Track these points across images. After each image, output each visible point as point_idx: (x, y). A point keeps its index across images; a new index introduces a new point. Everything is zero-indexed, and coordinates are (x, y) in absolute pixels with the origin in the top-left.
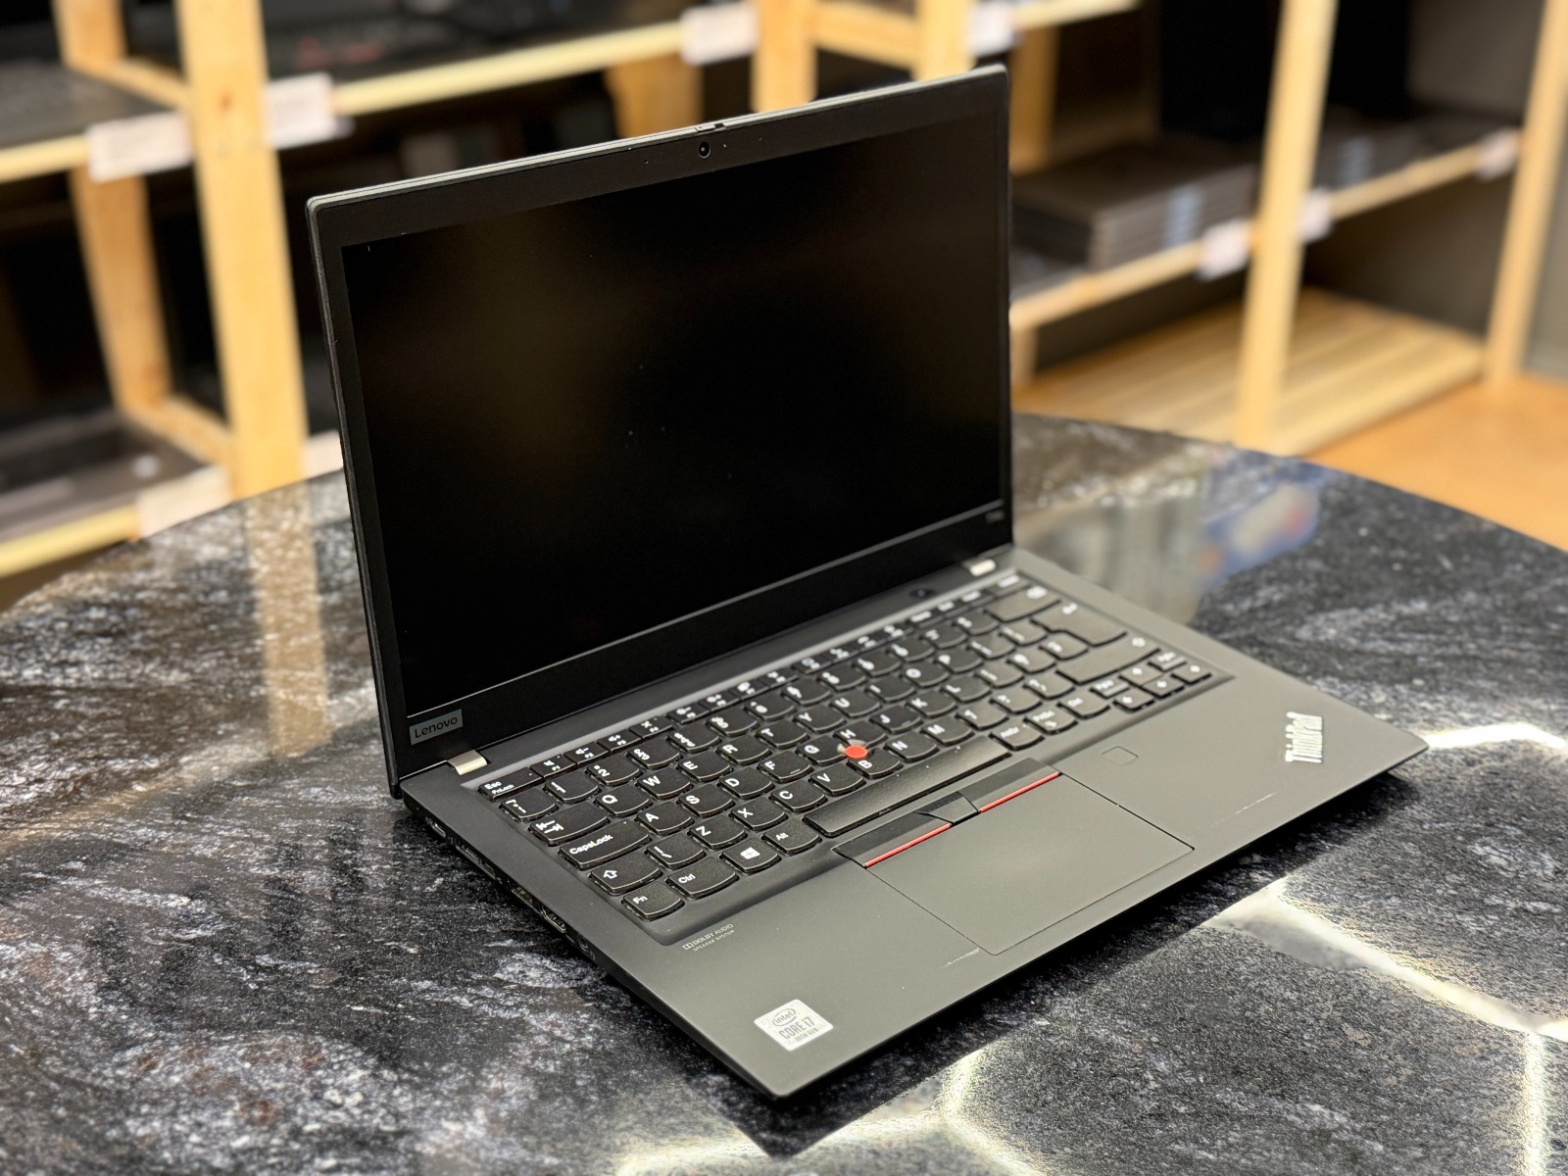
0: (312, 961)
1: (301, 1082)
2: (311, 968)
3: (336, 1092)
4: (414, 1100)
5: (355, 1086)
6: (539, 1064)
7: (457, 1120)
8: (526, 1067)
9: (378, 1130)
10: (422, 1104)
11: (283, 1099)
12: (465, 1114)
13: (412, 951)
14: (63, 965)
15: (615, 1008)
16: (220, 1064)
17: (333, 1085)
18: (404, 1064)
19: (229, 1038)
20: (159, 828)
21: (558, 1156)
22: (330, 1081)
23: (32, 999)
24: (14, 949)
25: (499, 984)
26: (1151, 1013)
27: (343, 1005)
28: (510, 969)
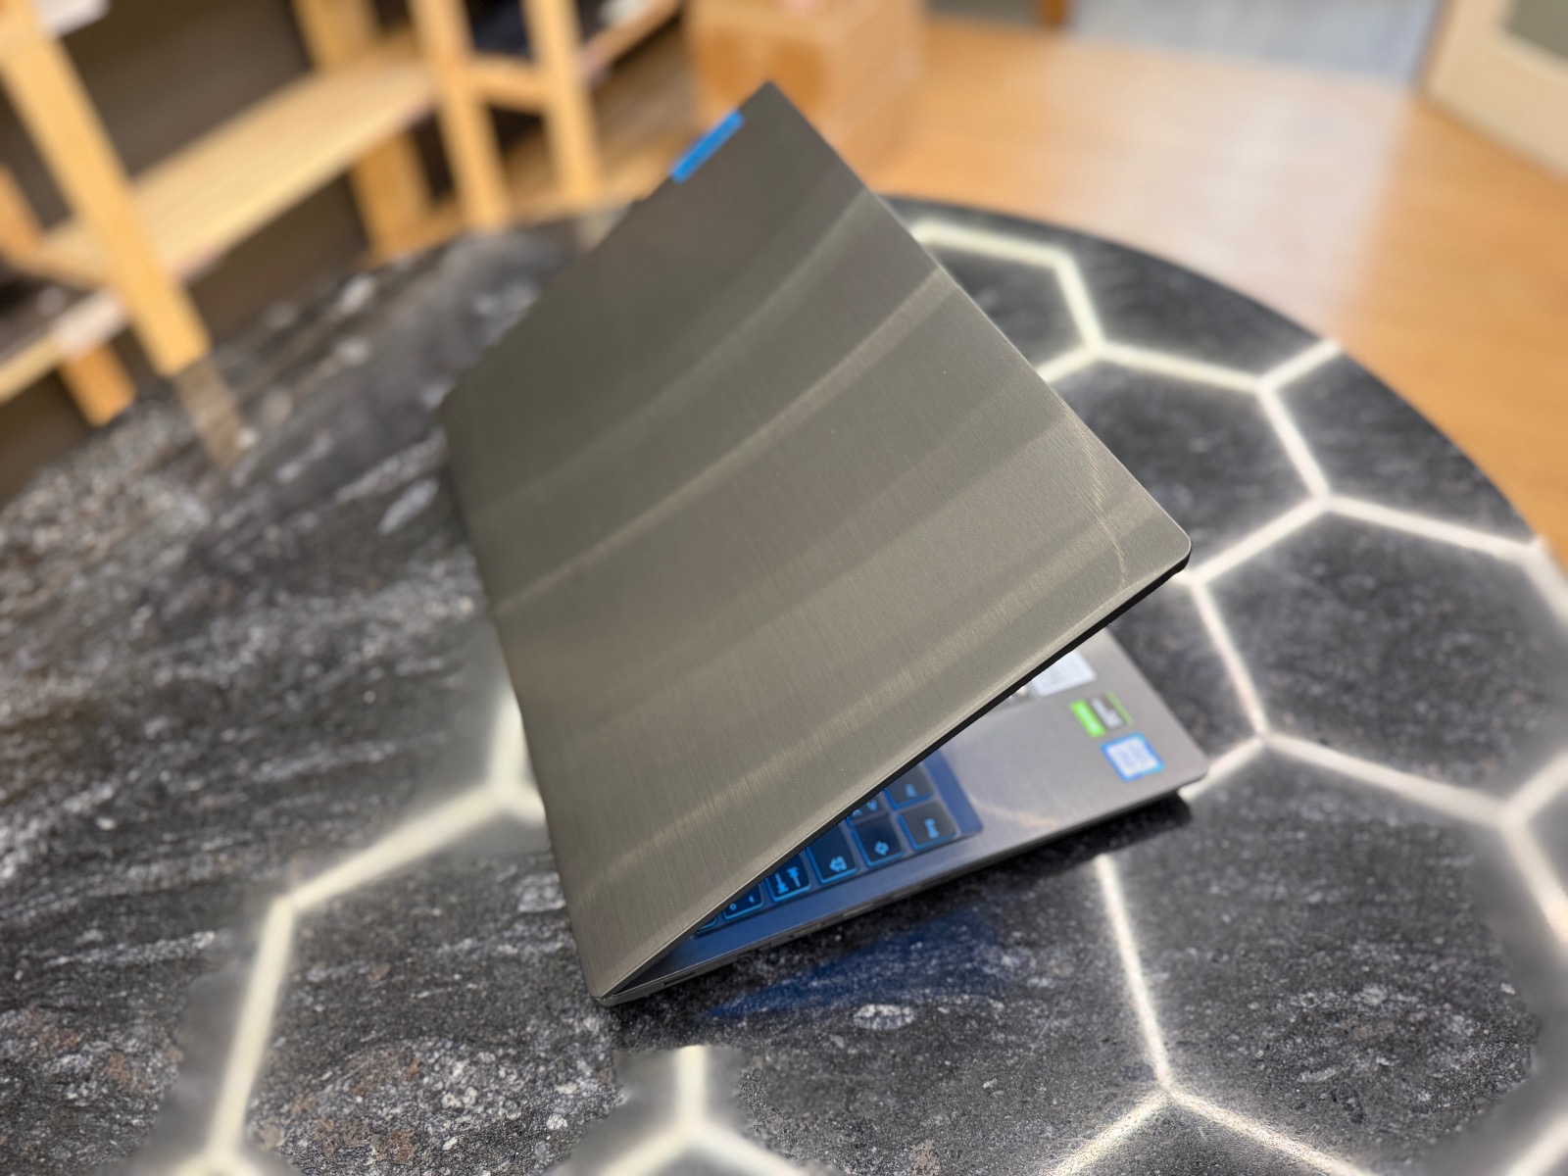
0: (356, 959)
1: (415, 1098)
2: (360, 967)
3: (449, 1095)
4: (520, 1075)
5: (464, 1081)
7: (568, 1080)
9: (509, 1123)
10: (529, 1077)
11: (410, 1124)
12: (570, 1071)
13: (437, 912)
14: (135, 1055)
16: (334, 1108)
17: (444, 1089)
18: (495, 1041)
19: (327, 1075)
20: (147, 862)
22: (440, 1086)
23: (124, 1108)
24: (79, 1056)
25: (529, 918)
27: (409, 996)
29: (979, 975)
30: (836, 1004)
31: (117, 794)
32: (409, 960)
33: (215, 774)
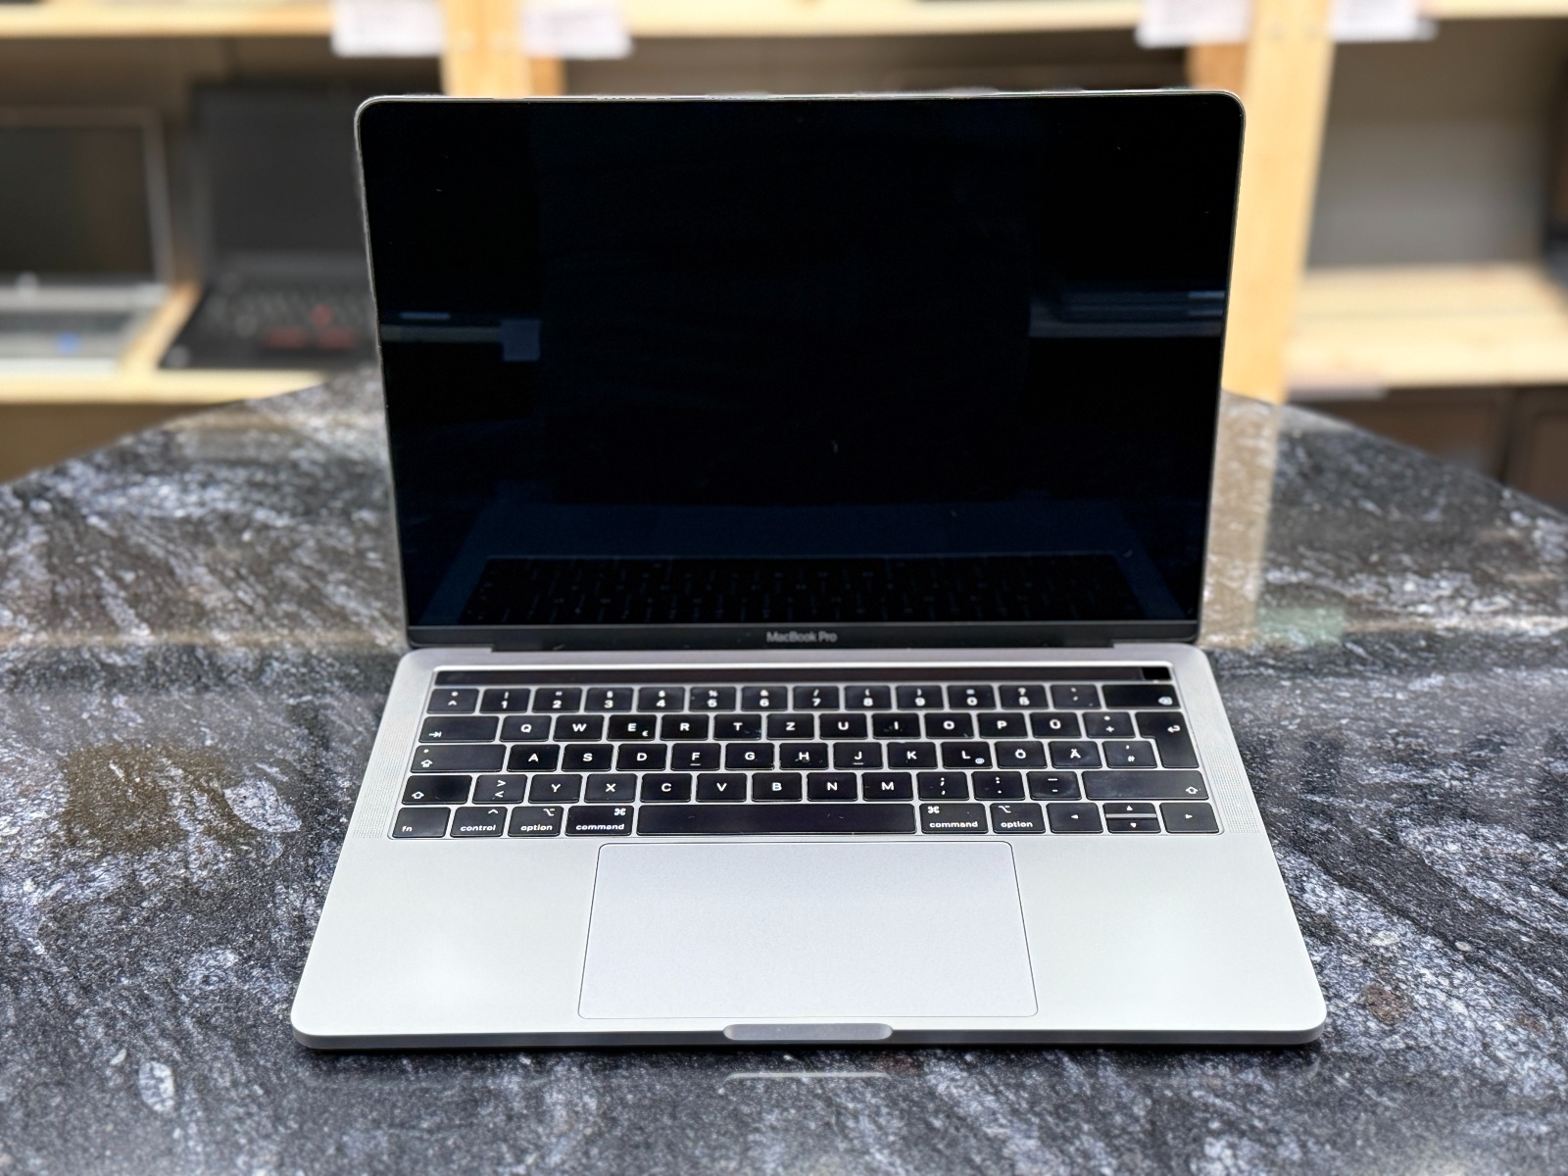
0: (142, 717)
2: (133, 720)
4: (38, 853)
5: (25, 822)
6: (145, 874)
7: (38, 884)
8: (134, 871)
10: (36, 859)
12: (48, 882)
13: (208, 743)
15: (254, 860)
18: (72, 825)
20: (213, 571)
21: (48, 948)
25: (217, 799)
26: (624, 1108)
27: (109, 759)
28: (243, 791)
29: (231, 1153)
30: (165, 1044)
31: (286, 528)
32: (149, 746)
33: (324, 567)
